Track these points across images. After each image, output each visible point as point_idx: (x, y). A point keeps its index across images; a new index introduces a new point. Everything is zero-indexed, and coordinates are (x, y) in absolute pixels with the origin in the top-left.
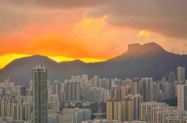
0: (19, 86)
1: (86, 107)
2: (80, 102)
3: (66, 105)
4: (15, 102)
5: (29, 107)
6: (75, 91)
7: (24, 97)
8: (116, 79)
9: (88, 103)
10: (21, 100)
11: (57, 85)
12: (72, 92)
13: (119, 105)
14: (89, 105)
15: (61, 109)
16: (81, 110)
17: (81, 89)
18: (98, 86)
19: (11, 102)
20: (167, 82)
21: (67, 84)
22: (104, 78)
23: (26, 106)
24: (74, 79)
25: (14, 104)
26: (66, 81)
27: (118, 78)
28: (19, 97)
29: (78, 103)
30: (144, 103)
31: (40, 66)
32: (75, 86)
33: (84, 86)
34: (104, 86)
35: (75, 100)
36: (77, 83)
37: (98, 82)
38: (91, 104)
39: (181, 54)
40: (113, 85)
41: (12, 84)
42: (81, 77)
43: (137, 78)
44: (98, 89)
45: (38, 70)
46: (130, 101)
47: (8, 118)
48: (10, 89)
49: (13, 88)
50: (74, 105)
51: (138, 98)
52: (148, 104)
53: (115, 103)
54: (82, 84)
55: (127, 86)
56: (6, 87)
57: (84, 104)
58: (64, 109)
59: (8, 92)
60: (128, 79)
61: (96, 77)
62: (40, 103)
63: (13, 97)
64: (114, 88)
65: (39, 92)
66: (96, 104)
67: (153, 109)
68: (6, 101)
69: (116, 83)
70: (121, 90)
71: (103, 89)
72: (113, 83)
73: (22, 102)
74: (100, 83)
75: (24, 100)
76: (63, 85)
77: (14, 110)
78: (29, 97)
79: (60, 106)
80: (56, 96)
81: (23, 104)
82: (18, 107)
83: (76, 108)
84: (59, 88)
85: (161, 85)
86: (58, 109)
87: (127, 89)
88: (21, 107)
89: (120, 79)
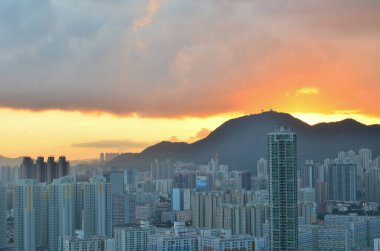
0: (237, 172)
1: (370, 213)
2: (358, 203)
3: (330, 209)
4: (231, 202)
5: (258, 211)
6: (347, 181)
7: (249, 192)
9: (373, 206)
10: (242, 197)
11: (311, 168)
12: (340, 182)
14: (375, 208)
15: (321, 217)
16: (362, 219)
17: (358, 178)
21: (331, 167)
23: (253, 210)
24: (344, 157)
25: (231, 206)
26: (327, 161)
28: (239, 192)
29: (354, 206)
31: (282, 129)
32: (347, 174)
33: (365, 170)
35: (348, 199)
36: (351, 165)
41: (223, 169)
42: (356, 154)
45: (278, 137)
48: (220, 177)
49: (226, 175)
50: (346, 209)
54: (359, 166)
56: (213, 172)
57: (366, 207)
58: (327, 217)
59: (218, 183)
62: (283, 203)
63: (228, 192)
65: (282, 180)
68: (215, 200)
73: (245, 201)
75: (249, 198)
76: (321, 168)
77: (230, 217)
78: (257, 193)
79: (317, 210)
80: (309, 190)
81: (248, 205)
82: (237, 211)
83: (352, 215)
84: (315, 176)
86: (314, 216)
88: (243, 212)
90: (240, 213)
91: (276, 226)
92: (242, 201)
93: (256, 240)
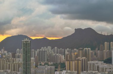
0: (10, 53)
1: (51, 65)
3: (39, 64)
4: (9, 62)
7: (15, 59)
8: (68, 49)
9: (52, 63)
10: (12, 61)
11: (33, 52)
12: (42, 56)
13: (73, 63)
16: (49, 67)
17: (47, 55)
18: (57, 53)
19: (6, 62)
20: (99, 51)
21: (39, 51)
22: (61, 49)
23: (16, 64)
24: (43, 49)
25: (9, 63)
26: (38, 50)
27: (69, 49)
28: (11, 59)
29: (46, 63)
31: (26, 39)
32: (44, 54)
33: (49, 53)
34: (61, 53)
35: (44, 61)
36: (45, 51)
37: (57, 51)
38: (54, 64)
39: (106, 35)
40: (66, 53)
41: (6, 52)
42: (47, 48)
43: (82, 48)
48: (5, 54)
49: (7, 54)
50: (44, 64)
53: (71, 62)
54: (48, 51)
55: (76, 53)
56: (2, 53)
58: (38, 66)
59: (4, 56)
60: (75, 49)
61: (56, 48)
62: (26, 62)
63: (8, 59)
64: (68, 54)
66: (57, 63)
68: (4, 61)
69: (68, 51)
70: (71, 55)
71: (60, 55)
72: (66, 51)
74: (59, 51)
75: (15, 61)
76: (36, 52)
77: (8, 66)
78: (17, 59)
80: (33, 58)
81: (14, 63)
82: (11, 65)
83: (46, 66)
84: (35, 54)
85: (95, 52)
86: (34, 66)
88: (13, 65)
89: (70, 49)
91: (24, 69)
92: (12, 62)
93: (18, 73)
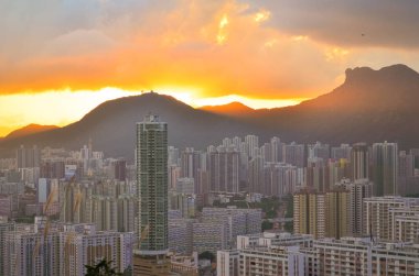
0: (112, 160)
1: (253, 205)
2: (241, 194)
3: (211, 200)
4: (103, 193)
5: (131, 203)
6: (230, 170)
7: (122, 183)
8: (318, 144)
9: (257, 197)
10: (114, 189)
11: (191, 156)
12: (222, 172)
13: (321, 202)
14: (258, 200)
15: (199, 209)
16: (241, 212)
17: (241, 166)
18: (280, 160)
19: (94, 192)
21: (213, 155)
22: (293, 144)
23: (125, 202)
24: (229, 144)
25: (101, 198)
26: (211, 149)
27: (323, 143)
28: (111, 182)
29: (236, 197)
30: (373, 198)
31: (152, 118)
32: (230, 162)
33: (250, 158)
34: (292, 159)
36: (234, 153)
37: (280, 151)
38: (263, 200)
40: (312, 158)
41: (98, 155)
42: (243, 140)
44: (278, 165)
45: (148, 126)
46: (344, 194)
47: (86, 227)
48: (94, 165)
49: (100, 163)
50: (228, 201)
51: (363, 188)
52: (381, 200)
53: (312, 197)
54: (244, 154)
56: (85, 161)
57: (248, 199)
58: (205, 210)
59: (90, 172)
60: (344, 146)
61: (274, 140)
62: (152, 197)
63: (100, 182)
64: (314, 165)
65: (151, 172)
66: (275, 198)
67: (393, 212)
69: (319, 153)
70: (327, 169)
71: (289, 166)
72: (311, 152)
73: (118, 193)
74: (284, 153)
75: (122, 190)
76: (204, 157)
77: (100, 210)
79: (196, 203)
80: (189, 180)
81: (120, 197)
82: (108, 204)
83: (231, 208)
84: (197, 164)
85: (417, 157)
87: (342, 167)
88: (115, 204)
89: (327, 146)
90: (111, 206)
92: (114, 192)
